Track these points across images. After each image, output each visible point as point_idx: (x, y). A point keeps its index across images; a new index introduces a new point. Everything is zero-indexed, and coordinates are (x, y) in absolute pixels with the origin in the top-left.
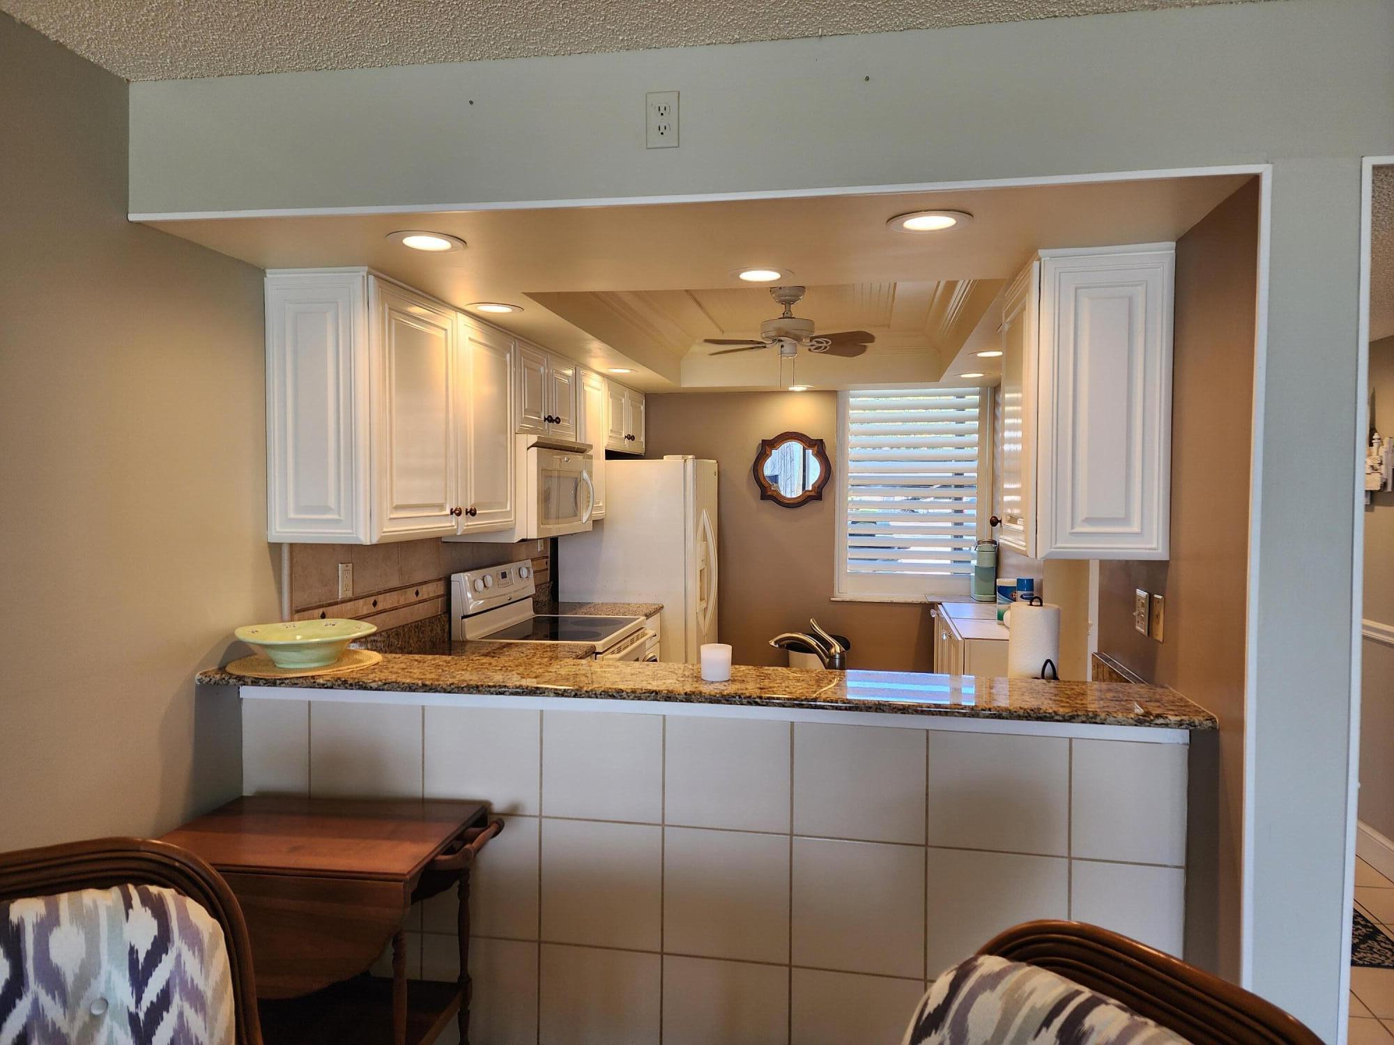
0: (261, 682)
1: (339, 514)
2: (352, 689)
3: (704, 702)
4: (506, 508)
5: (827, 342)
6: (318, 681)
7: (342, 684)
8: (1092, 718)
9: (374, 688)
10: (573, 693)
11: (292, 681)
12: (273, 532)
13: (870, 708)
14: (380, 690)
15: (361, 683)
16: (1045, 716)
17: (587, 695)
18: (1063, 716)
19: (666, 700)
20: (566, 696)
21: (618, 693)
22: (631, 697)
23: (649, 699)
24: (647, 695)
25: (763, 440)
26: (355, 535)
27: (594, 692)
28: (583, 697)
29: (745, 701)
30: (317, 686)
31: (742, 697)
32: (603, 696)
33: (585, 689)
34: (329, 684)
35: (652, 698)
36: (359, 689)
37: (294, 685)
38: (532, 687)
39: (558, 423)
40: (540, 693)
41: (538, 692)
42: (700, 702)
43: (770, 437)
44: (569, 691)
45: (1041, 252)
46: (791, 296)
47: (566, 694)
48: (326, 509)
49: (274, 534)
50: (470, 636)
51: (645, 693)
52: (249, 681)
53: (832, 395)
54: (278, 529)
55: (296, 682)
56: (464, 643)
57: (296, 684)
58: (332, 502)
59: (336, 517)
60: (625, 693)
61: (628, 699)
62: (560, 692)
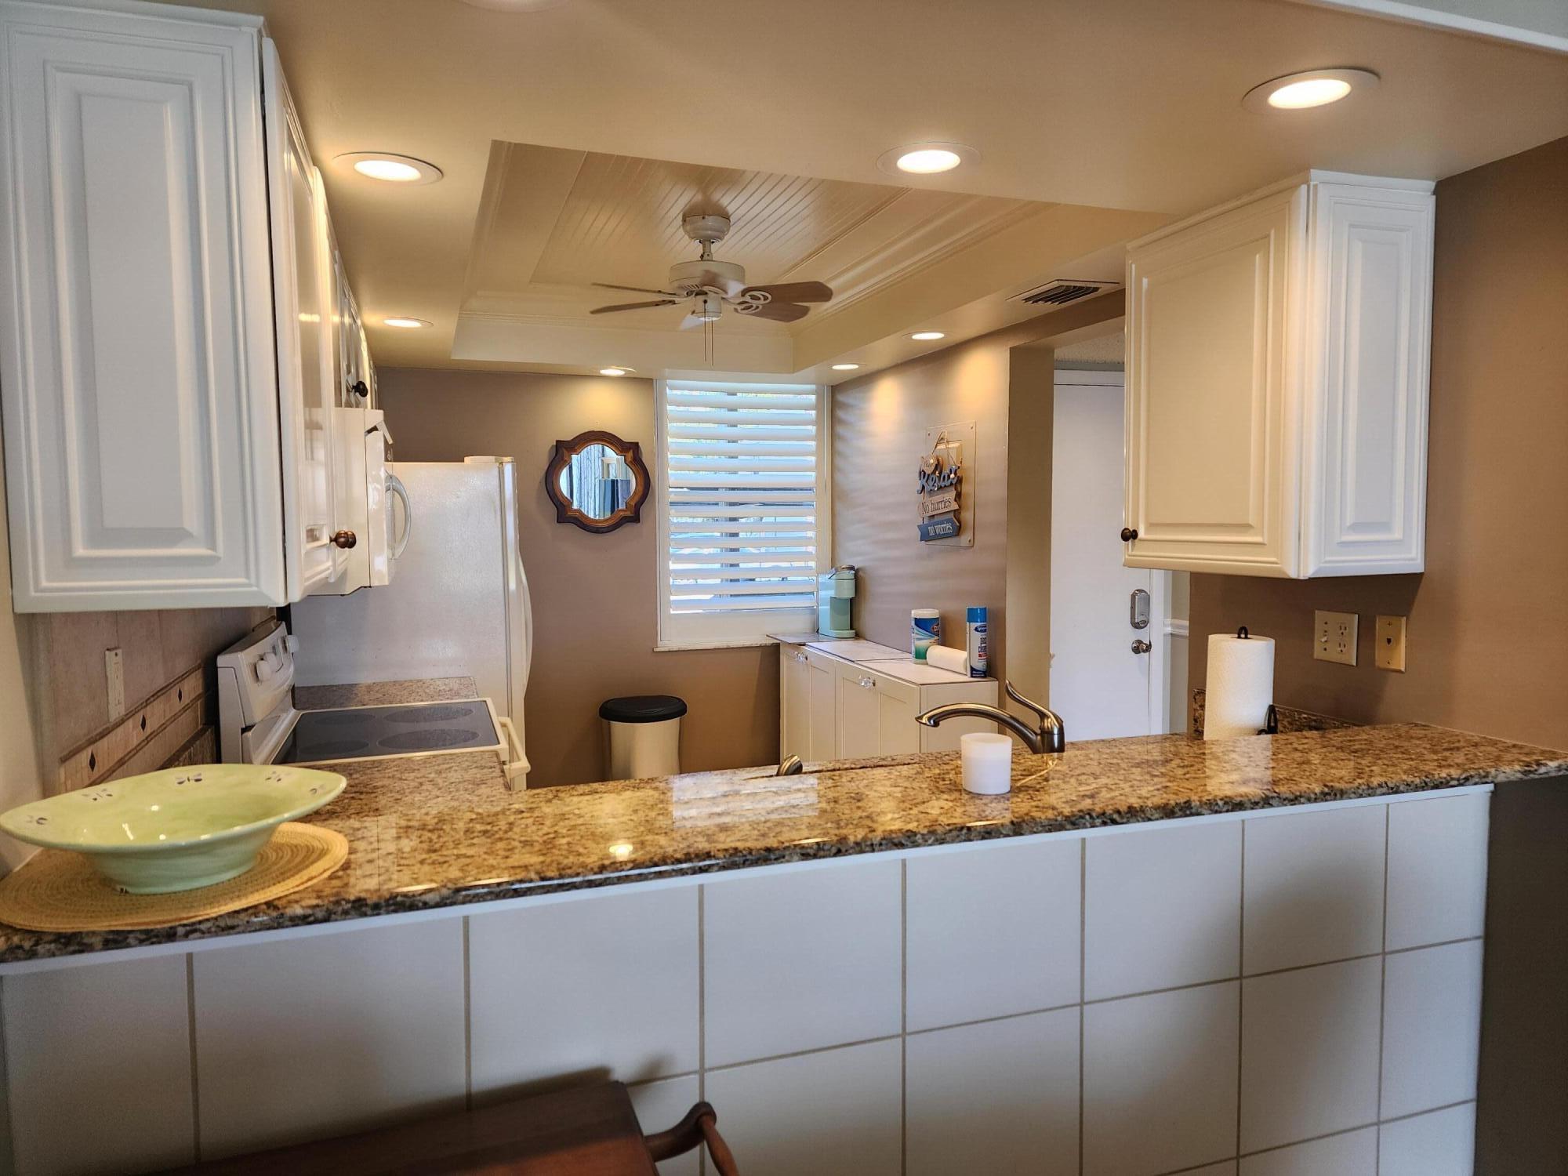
0: (131, 940)
1: (212, 544)
2: (378, 914)
3: (1041, 832)
5: (766, 298)
6: (289, 912)
7: (353, 907)
8: (1484, 777)
9: (432, 903)
10: (834, 850)
11: (222, 924)
12: (32, 588)
13: (1257, 803)
14: (445, 905)
15: (399, 899)
16: (1441, 783)
17: (857, 849)
18: (1458, 780)
19: (983, 838)
20: (820, 857)
21: (909, 837)
22: (930, 842)
23: (957, 840)
24: (954, 833)
25: (557, 441)
26: (254, 589)
27: (869, 843)
28: (850, 854)
29: (1098, 821)
30: (287, 923)
31: (1094, 815)
32: (883, 847)
33: (852, 839)
34: (320, 914)
35: (963, 838)
36: (395, 911)
37: (229, 929)
38: (758, 850)
40: (776, 859)
41: (773, 857)
42: (1035, 833)
43: (568, 436)
44: (826, 847)
45: (1316, 175)
46: (715, 230)
47: (822, 853)
48: (178, 535)
49: (33, 594)
51: (950, 831)
52: (97, 941)
53: (644, 383)
54: (44, 584)
55: (230, 922)
57: (232, 928)
58: (192, 521)
59: (203, 551)
60: (919, 836)
61: (924, 846)
62: (811, 852)
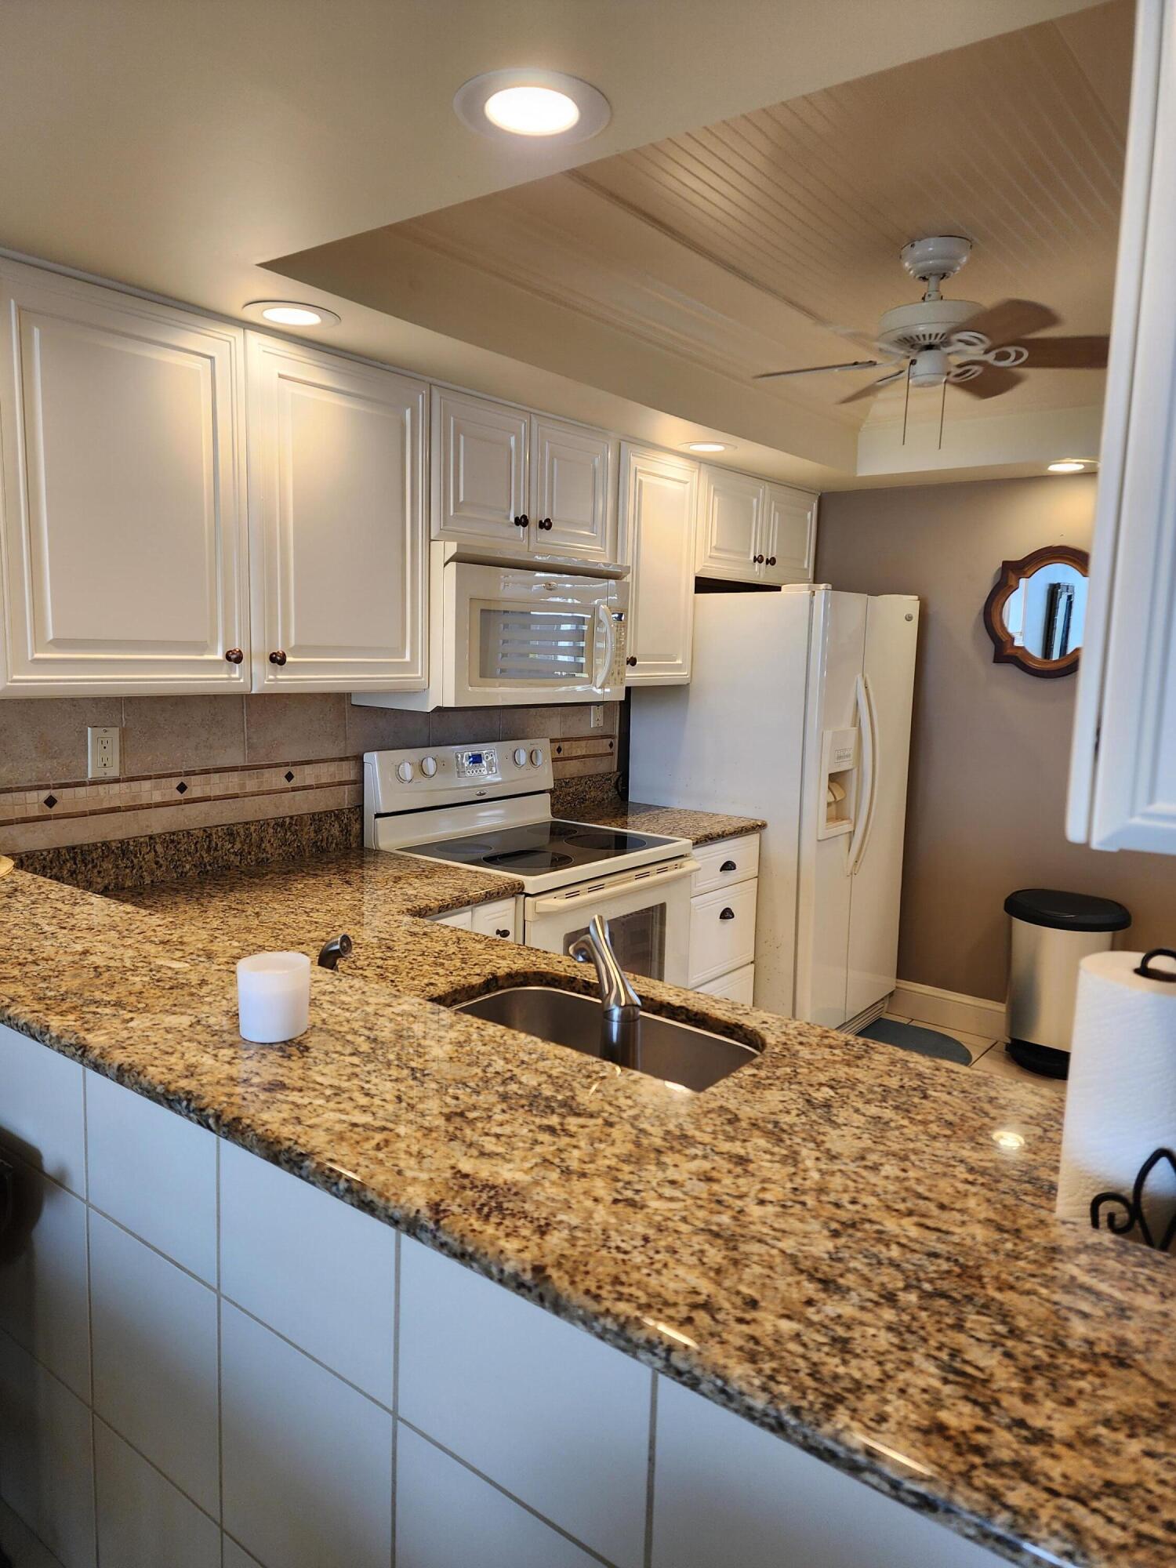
4: (404, 657)
25: (1004, 562)
39: (548, 528)
50: (384, 844)
56: (377, 852)
